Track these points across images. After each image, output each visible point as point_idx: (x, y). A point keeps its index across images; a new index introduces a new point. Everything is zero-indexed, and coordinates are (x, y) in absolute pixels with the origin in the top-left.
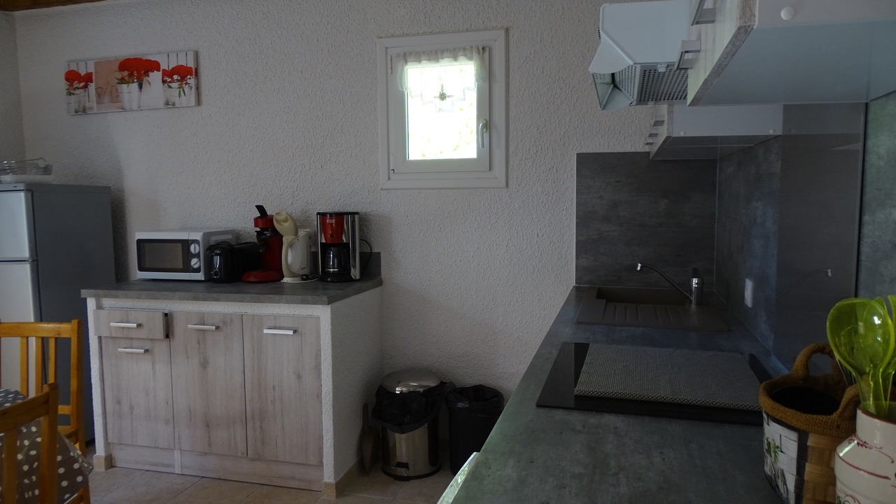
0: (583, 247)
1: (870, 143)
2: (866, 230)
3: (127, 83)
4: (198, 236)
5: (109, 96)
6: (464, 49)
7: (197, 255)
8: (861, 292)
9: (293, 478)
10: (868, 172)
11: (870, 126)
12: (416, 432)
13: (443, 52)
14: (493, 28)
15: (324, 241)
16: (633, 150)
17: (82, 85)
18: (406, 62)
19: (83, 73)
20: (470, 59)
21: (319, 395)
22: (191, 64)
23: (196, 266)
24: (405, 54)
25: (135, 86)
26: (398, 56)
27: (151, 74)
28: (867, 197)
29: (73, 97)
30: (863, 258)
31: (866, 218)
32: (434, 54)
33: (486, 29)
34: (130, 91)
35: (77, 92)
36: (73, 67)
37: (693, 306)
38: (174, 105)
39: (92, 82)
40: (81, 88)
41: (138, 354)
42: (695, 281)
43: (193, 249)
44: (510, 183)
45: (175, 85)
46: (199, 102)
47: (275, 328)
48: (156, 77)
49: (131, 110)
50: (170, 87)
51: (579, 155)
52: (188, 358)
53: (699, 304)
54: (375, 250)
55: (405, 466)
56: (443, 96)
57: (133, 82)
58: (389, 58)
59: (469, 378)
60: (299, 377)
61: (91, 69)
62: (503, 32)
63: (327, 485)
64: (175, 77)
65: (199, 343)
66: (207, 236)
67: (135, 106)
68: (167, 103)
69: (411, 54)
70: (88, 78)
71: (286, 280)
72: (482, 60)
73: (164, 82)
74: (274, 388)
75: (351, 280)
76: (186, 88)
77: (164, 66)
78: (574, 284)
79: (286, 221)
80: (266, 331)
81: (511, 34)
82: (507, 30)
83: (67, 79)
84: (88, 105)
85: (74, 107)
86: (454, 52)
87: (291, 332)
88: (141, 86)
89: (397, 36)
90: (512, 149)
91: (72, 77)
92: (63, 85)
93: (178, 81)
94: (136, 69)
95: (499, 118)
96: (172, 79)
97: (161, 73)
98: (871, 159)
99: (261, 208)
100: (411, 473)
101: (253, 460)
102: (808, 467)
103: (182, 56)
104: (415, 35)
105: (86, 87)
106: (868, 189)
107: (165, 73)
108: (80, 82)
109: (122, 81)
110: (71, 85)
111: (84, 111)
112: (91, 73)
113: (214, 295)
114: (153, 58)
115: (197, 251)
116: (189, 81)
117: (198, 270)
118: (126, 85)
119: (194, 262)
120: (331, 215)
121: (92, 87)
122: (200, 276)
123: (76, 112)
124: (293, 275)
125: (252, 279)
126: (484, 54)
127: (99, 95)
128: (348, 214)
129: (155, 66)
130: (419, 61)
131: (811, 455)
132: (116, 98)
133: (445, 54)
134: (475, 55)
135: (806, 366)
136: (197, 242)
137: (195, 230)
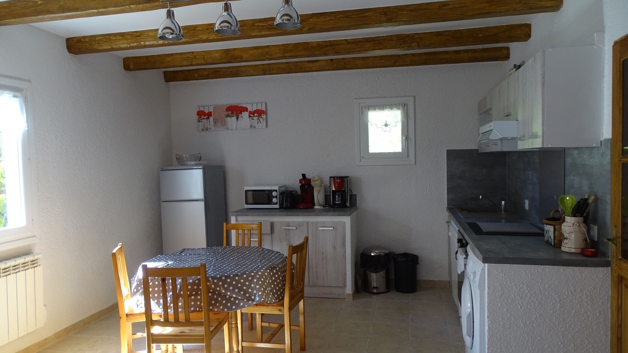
0: (450, 190)
1: (566, 159)
2: (566, 181)
3: (231, 117)
4: (276, 188)
5: (220, 122)
6: (396, 105)
7: (276, 197)
8: (566, 193)
9: (331, 294)
10: (566, 167)
11: (566, 156)
12: (382, 272)
13: (386, 106)
14: (408, 96)
15: (334, 189)
16: (471, 148)
17: (206, 117)
18: (369, 110)
19: (207, 112)
20: (399, 109)
21: (344, 256)
22: (264, 109)
23: (276, 202)
24: (369, 107)
25: (235, 118)
26: (365, 107)
27: (243, 113)
28: (566, 173)
29: (200, 123)
30: (566, 189)
31: (566, 179)
32: (382, 107)
33: (405, 96)
34: (232, 121)
35: (203, 120)
36: (202, 109)
37: (503, 212)
38: (255, 127)
39: (211, 116)
40: (206, 119)
41: (255, 241)
42: (503, 202)
43: (274, 194)
44: (417, 162)
45: (255, 118)
46: (267, 126)
47: (323, 227)
48: (245, 114)
49: (232, 129)
50: (253, 119)
51: (448, 151)
52: (281, 242)
53: (505, 211)
54: (354, 193)
55: (376, 288)
56: (386, 125)
57: (234, 116)
58: (361, 108)
59: (400, 250)
60: (335, 248)
61: (211, 110)
62: (413, 98)
63: (348, 294)
64: (256, 115)
65: (286, 235)
66: (280, 187)
67: (234, 128)
68: (251, 127)
69: (371, 106)
70: (209, 114)
71: (316, 207)
72: (404, 109)
73: (250, 117)
74: (323, 253)
75: (346, 207)
76: (261, 120)
77: (250, 109)
78: (447, 206)
79: (317, 181)
80: (320, 228)
81: (416, 98)
82: (414, 97)
83: (198, 115)
84: (209, 127)
85: (201, 128)
86: (391, 106)
87: (332, 229)
88: (237, 119)
89: (364, 98)
90: (417, 148)
91: (201, 114)
92: (196, 117)
93: (257, 116)
94: (236, 110)
95: (412, 135)
96: (254, 115)
97: (248, 113)
98: (566, 164)
99: (304, 175)
100: (379, 291)
101: (311, 286)
102: (556, 233)
103: (259, 105)
104: (372, 98)
105: (208, 118)
106: (566, 171)
107: (250, 112)
108: (205, 116)
109: (228, 116)
110: (200, 117)
111: (207, 129)
112: (211, 112)
113: (297, 213)
114: (244, 106)
115: (276, 195)
116: (263, 117)
117: (276, 204)
118: (230, 118)
119: (274, 200)
120: (337, 177)
121: (211, 118)
122: (277, 206)
123: (202, 130)
124: (320, 205)
125: (301, 207)
126: (404, 107)
127: (215, 123)
128: (345, 177)
129: (246, 109)
130: (375, 110)
131: (557, 230)
132: (224, 124)
133: (387, 107)
134: (401, 107)
135: (553, 215)
136: (276, 191)
137: (275, 185)
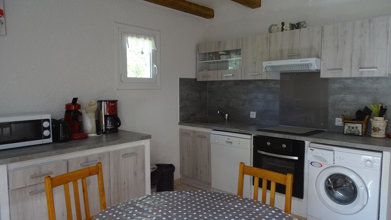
4: (48, 117)
7: (48, 128)
15: (107, 114)
21: (144, 179)
23: (48, 135)
42: (226, 115)
43: (46, 124)
44: (162, 87)
51: (181, 79)
56: (142, 53)
58: (120, 32)
62: (159, 32)
86: (145, 36)
90: (162, 75)
95: (158, 64)
104: (128, 25)
115: (48, 125)
117: (48, 137)
119: (46, 133)
122: (50, 140)
136: (48, 120)
137: (46, 113)
